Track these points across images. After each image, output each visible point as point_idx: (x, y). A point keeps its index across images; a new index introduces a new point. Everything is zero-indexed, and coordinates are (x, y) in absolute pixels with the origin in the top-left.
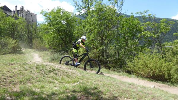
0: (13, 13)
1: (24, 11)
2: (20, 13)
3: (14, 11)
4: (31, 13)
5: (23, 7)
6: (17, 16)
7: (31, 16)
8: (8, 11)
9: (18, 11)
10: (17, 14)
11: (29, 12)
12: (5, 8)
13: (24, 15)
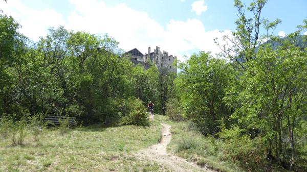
0: (144, 58)
1: (159, 53)
2: (154, 57)
3: (147, 55)
4: (169, 55)
5: (158, 48)
6: (150, 61)
7: (169, 60)
8: (139, 55)
9: (152, 54)
10: (149, 59)
11: (166, 54)
12: (135, 52)
13: (159, 59)
